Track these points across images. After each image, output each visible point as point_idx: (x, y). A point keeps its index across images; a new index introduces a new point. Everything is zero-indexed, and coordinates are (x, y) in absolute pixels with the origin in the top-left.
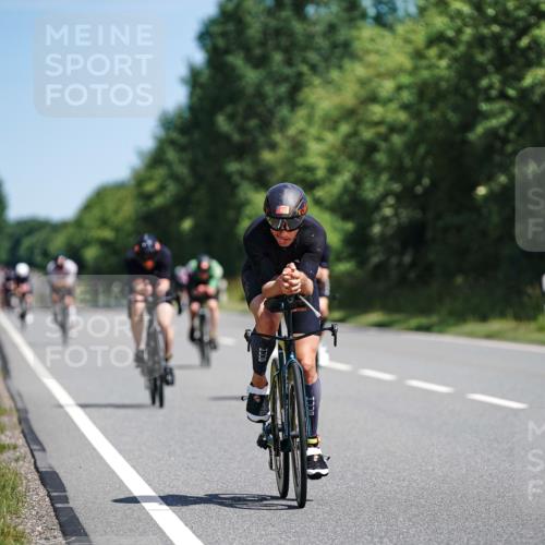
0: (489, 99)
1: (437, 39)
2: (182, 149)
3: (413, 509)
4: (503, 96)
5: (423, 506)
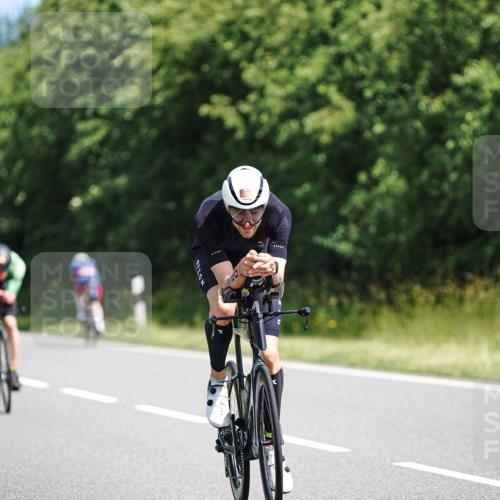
0: (84, 118)
3: (11, 494)
4: (96, 115)
5: (20, 492)
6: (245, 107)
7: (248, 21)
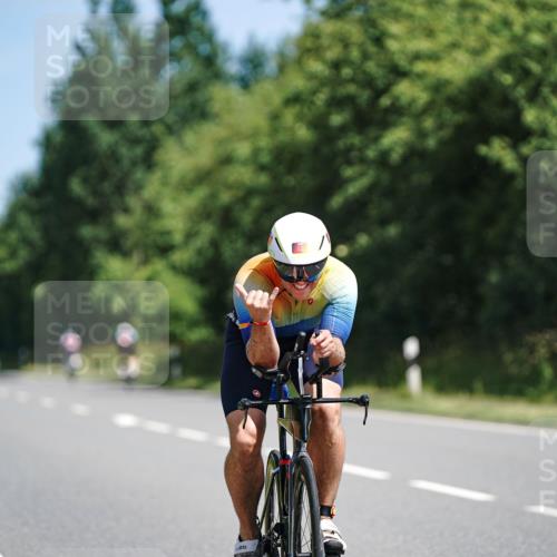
1: (295, 99)
2: (33, 213)
6: (525, 150)
7: (528, 54)
